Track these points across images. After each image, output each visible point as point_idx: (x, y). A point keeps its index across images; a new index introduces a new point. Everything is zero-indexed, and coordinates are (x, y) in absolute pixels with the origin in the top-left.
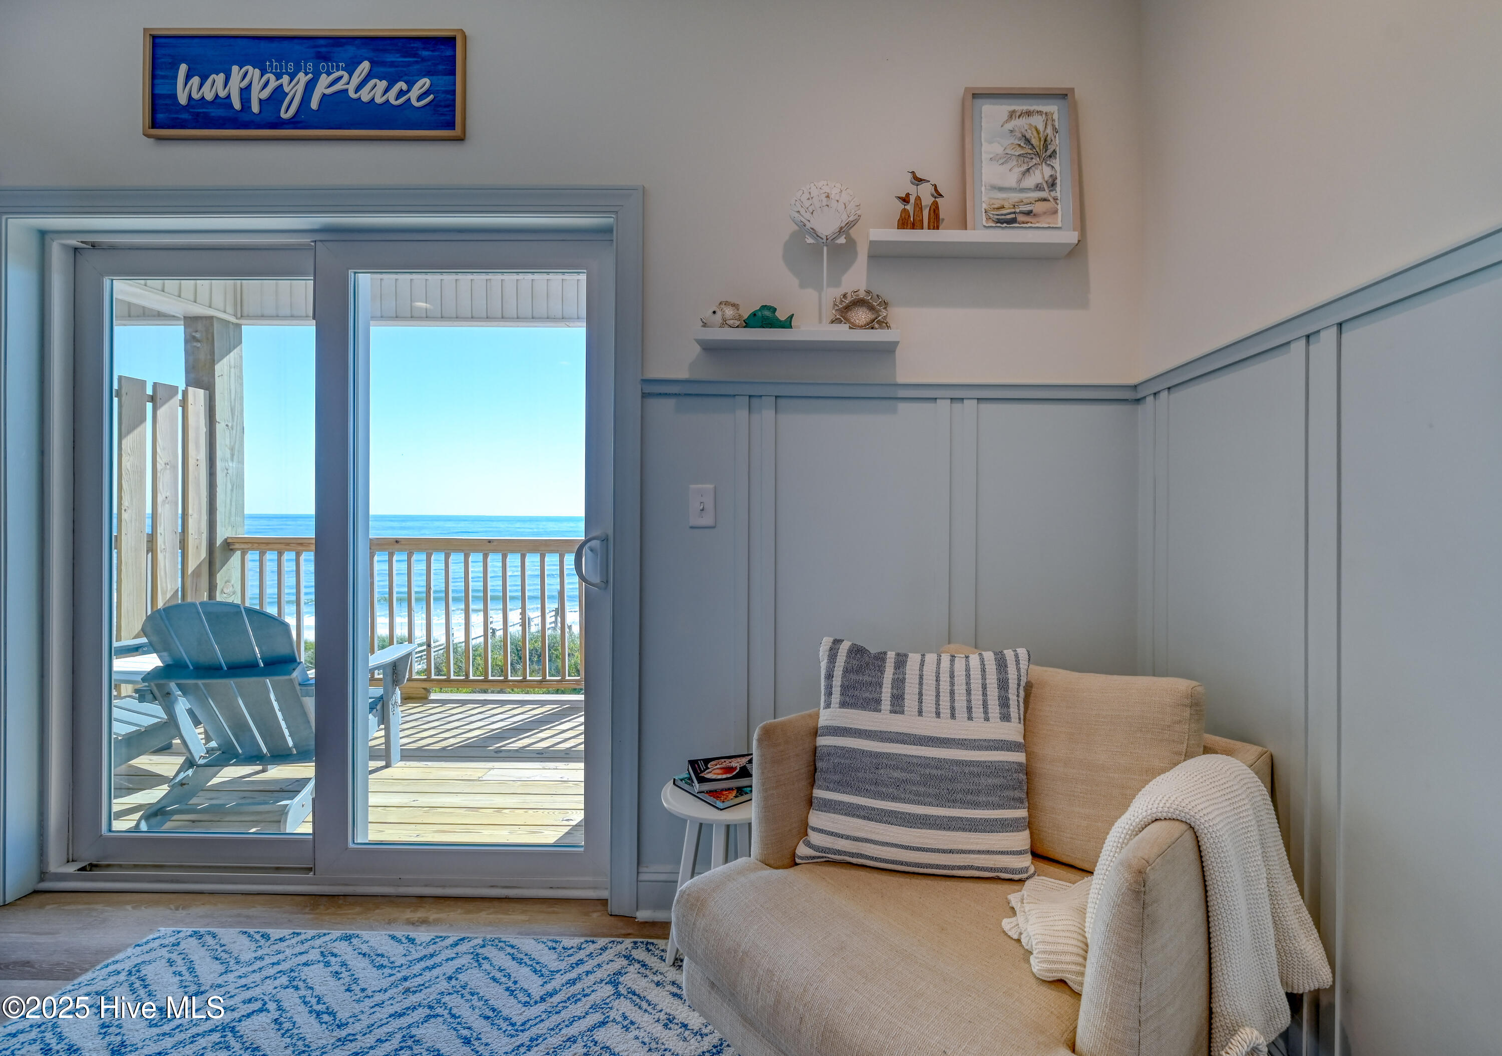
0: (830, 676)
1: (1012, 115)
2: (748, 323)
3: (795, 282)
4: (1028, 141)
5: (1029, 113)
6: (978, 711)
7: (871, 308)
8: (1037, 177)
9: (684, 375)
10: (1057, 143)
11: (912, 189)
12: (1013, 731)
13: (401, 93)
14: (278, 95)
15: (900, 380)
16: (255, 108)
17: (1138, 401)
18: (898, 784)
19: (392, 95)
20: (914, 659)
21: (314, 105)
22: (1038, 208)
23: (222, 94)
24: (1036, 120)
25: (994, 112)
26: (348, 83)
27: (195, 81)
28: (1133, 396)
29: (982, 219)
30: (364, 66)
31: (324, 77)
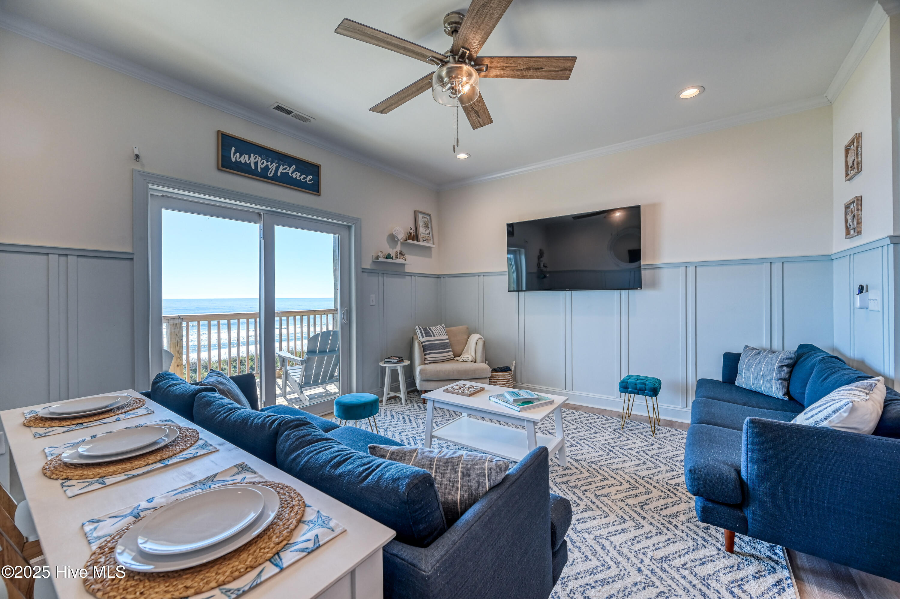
0: (421, 332)
1: (423, 217)
2: (386, 258)
3: (388, 246)
4: (425, 224)
6: (443, 335)
7: (402, 255)
8: (427, 232)
9: (369, 267)
10: (429, 225)
11: (410, 231)
12: (447, 337)
13: (304, 178)
14: (266, 168)
15: (406, 271)
16: (259, 170)
17: (438, 278)
18: (438, 347)
19: (302, 178)
20: (430, 328)
21: (279, 174)
22: (428, 238)
23: (248, 162)
24: (426, 219)
25: (420, 216)
26: (289, 170)
27: (238, 154)
28: (438, 277)
29: (421, 239)
30: (294, 167)
31: (282, 166)
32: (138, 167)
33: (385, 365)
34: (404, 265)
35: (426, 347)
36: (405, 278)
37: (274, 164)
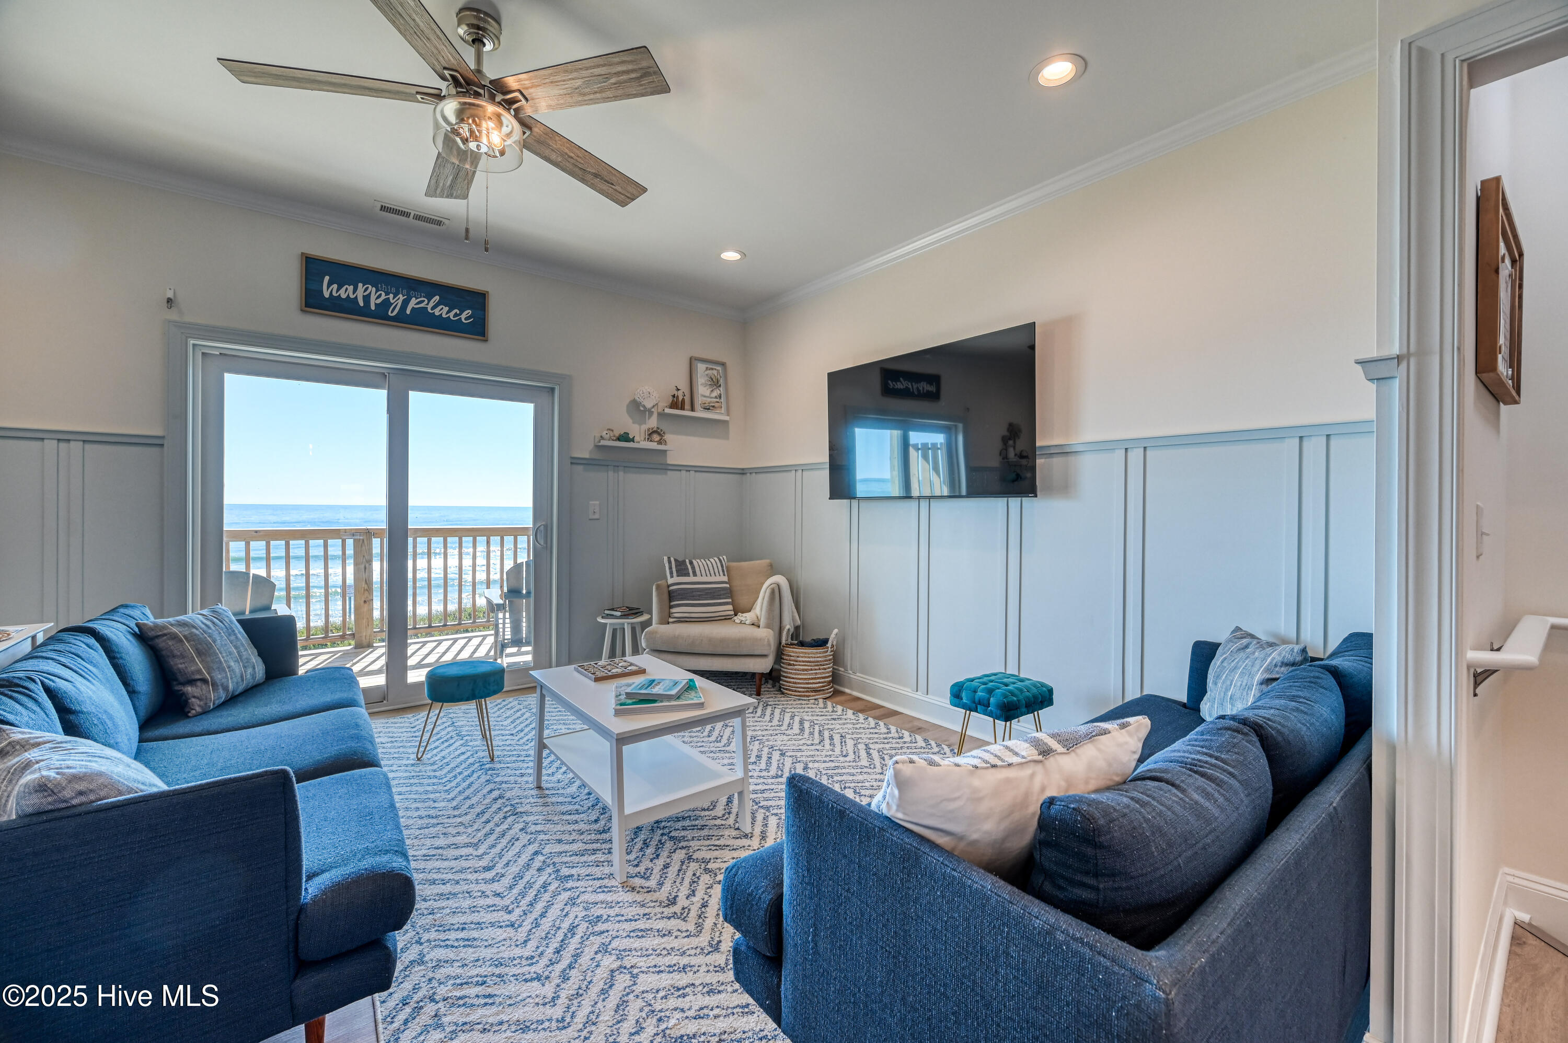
0: (670, 568)
1: (707, 368)
2: (619, 438)
3: (630, 420)
4: (712, 379)
5: (712, 369)
6: (717, 574)
7: (659, 434)
8: (715, 394)
9: (587, 456)
10: (721, 382)
11: (676, 393)
12: (725, 579)
13: (456, 315)
14: (387, 303)
15: (669, 462)
16: (372, 307)
17: (743, 474)
18: (699, 596)
19: (451, 315)
20: (694, 561)
21: (409, 312)
22: (716, 405)
23: (353, 297)
24: (715, 372)
25: (701, 367)
26: (427, 304)
27: (335, 286)
28: (742, 472)
29: (697, 406)
30: (437, 298)
31: (414, 299)
32: (172, 315)
33: (603, 621)
34: (665, 451)
35: (675, 594)
36: (666, 474)
37: (400, 296)
